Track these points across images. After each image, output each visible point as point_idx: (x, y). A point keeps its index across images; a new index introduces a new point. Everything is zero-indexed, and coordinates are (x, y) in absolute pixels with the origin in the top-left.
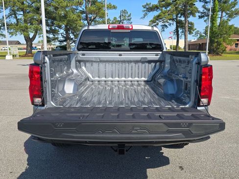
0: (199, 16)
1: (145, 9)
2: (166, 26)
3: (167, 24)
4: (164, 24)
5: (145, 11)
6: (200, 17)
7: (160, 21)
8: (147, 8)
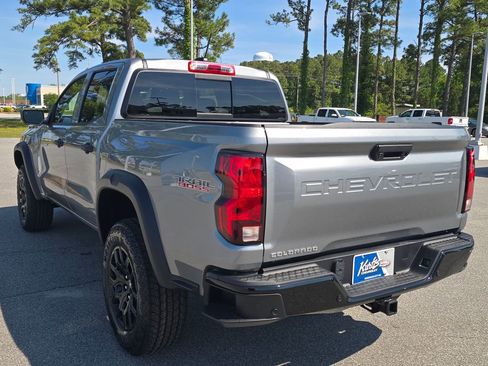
0: (156, 40)
1: (25, 7)
2: (81, 55)
3: (80, 50)
4: (73, 50)
5: (24, 11)
6: (159, 42)
7: (62, 42)
8: (31, 5)
